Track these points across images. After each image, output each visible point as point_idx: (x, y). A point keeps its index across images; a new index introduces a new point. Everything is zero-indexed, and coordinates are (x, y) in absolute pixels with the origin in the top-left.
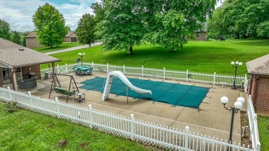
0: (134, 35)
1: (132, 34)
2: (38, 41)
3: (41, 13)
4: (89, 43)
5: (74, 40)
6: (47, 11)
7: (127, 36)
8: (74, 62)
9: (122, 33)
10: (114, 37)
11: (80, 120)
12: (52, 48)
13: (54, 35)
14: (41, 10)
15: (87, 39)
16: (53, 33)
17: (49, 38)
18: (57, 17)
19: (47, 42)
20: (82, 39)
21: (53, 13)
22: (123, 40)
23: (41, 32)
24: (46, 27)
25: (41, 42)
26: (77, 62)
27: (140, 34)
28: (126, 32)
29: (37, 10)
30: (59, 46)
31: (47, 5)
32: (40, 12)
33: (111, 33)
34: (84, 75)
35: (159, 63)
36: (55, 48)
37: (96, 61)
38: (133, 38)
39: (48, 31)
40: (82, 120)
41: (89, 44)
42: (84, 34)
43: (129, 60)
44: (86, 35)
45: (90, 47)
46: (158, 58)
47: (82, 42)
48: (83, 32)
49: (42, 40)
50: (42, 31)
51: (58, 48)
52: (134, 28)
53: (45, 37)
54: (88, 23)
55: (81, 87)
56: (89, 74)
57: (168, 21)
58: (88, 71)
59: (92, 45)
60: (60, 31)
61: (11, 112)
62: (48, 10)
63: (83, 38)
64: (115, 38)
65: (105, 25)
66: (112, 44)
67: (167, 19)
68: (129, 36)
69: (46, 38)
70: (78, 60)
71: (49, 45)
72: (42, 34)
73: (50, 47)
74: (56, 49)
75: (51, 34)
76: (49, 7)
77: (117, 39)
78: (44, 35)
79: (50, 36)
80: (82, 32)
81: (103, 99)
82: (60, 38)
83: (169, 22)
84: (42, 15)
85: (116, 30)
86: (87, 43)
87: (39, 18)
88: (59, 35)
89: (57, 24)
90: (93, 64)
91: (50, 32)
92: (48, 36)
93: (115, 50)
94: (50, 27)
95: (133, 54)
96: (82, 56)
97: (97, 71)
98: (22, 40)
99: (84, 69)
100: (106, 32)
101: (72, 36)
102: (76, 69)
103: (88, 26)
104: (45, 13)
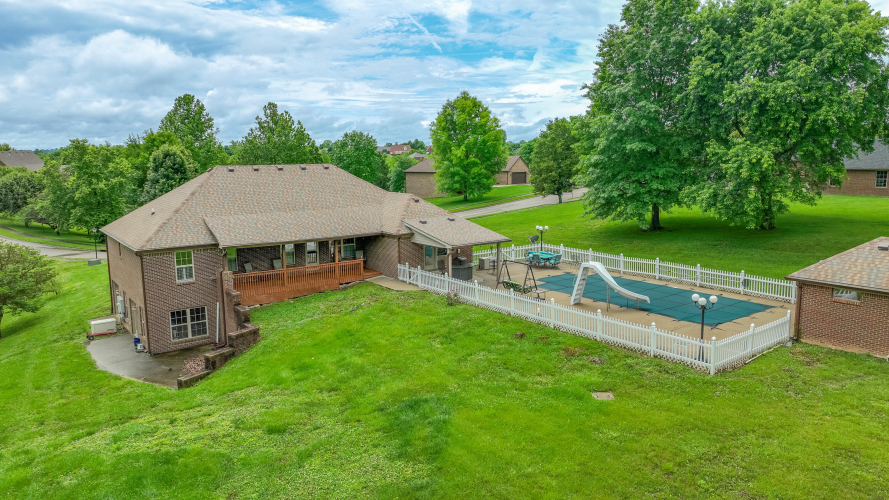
0: (657, 189)
1: (655, 185)
2: (437, 183)
3: (449, 118)
4: (558, 191)
5: (519, 178)
6: (463, 111)
7: (642, 190)
8: (528, 243)
9: (634, 182)
10: (612, 191)
11: (540, 318)
12: (466, 200)
13: (475, 170)
14: (449, 111)
15: (554, 182)
16: (475, 164)
17: (463, 178)
18: (485, 125)
19: (457, 186)
20: (541, 181)
21: (476, 116)
22: (633, 198)
23: (446, 162)
24: (459, 152)
25: (446, 186)
26: (533, 241)
27: (673, 186)
28: (642, 180)
29: (440, 110)
30: (485, 195)
31: (465, 96)
32: (449, 115)
33: (609, 181)
34: (545, 267)
35: (712, 254)
36: (472, 201)
37: (571, 242)
38: (657, 196)
39: (462, 160)
40: (542, 319)
41: (559, 194)
42: (549, 169)
43: (644, 244)
44: (553, 173)
45: (560, 202)
46: (715, 243)
47: (540, 190)
48: (546, 165)
49: (447, 181)
50: (448, 159)
51: (480, 200)
52: (661, 172)
53: (453, 175)
54: (560, 144)
55: (541, 286)
56: (554, 267)
57: (735, 162)
58: (552, 261)
59: (566, 196)
60: (488, 159)
61: (451, 305)
62: (468, 109)
63: (545, 180)
64: (615, 194)
65: (595, 165)
66: (608, 206)
67: (734, 159)
68: (648, 189)
69: (456, 178)
70: (535, 239)
71: (460, 193)
72: (448, 168)
73: (462, 197)
74: (476, 205)
75: (466, 168)
76: (469, 102)
77: (619, 195)
78: (452, 169)
79: (466, 171)
80: (543, 165)
81: (572, 303)
82: (488, 178)
83: (735, 165)
84: (453, 122)
85: (619, 177)
86: (554, 194)
87: (444, 129)
88: (485, 169)
89: (484, 142)
90: (562, 248)
91: (465, 162)
92: (461, 172)
93: (614, 219)
94: (467, 151)
95: (661, 228)
96: (542, 232)
97: (570, 263)
98: (392, 175)
99: (545, 256)
100: (598, 178)
101: (515, 170)
102: (531, 255)
103: (559, 150)
104: (458, 117)
